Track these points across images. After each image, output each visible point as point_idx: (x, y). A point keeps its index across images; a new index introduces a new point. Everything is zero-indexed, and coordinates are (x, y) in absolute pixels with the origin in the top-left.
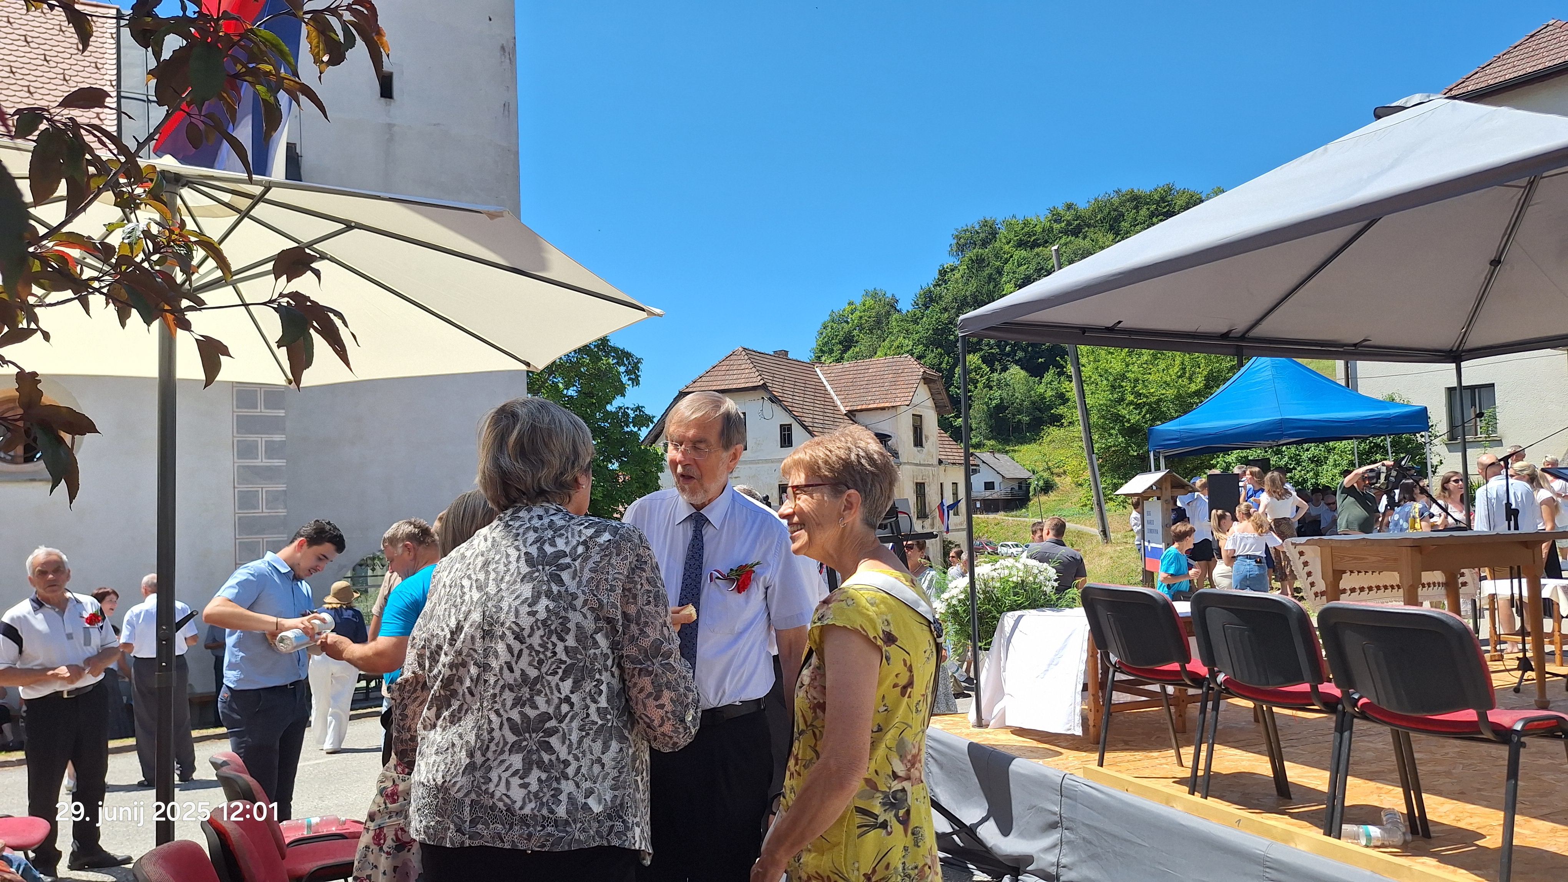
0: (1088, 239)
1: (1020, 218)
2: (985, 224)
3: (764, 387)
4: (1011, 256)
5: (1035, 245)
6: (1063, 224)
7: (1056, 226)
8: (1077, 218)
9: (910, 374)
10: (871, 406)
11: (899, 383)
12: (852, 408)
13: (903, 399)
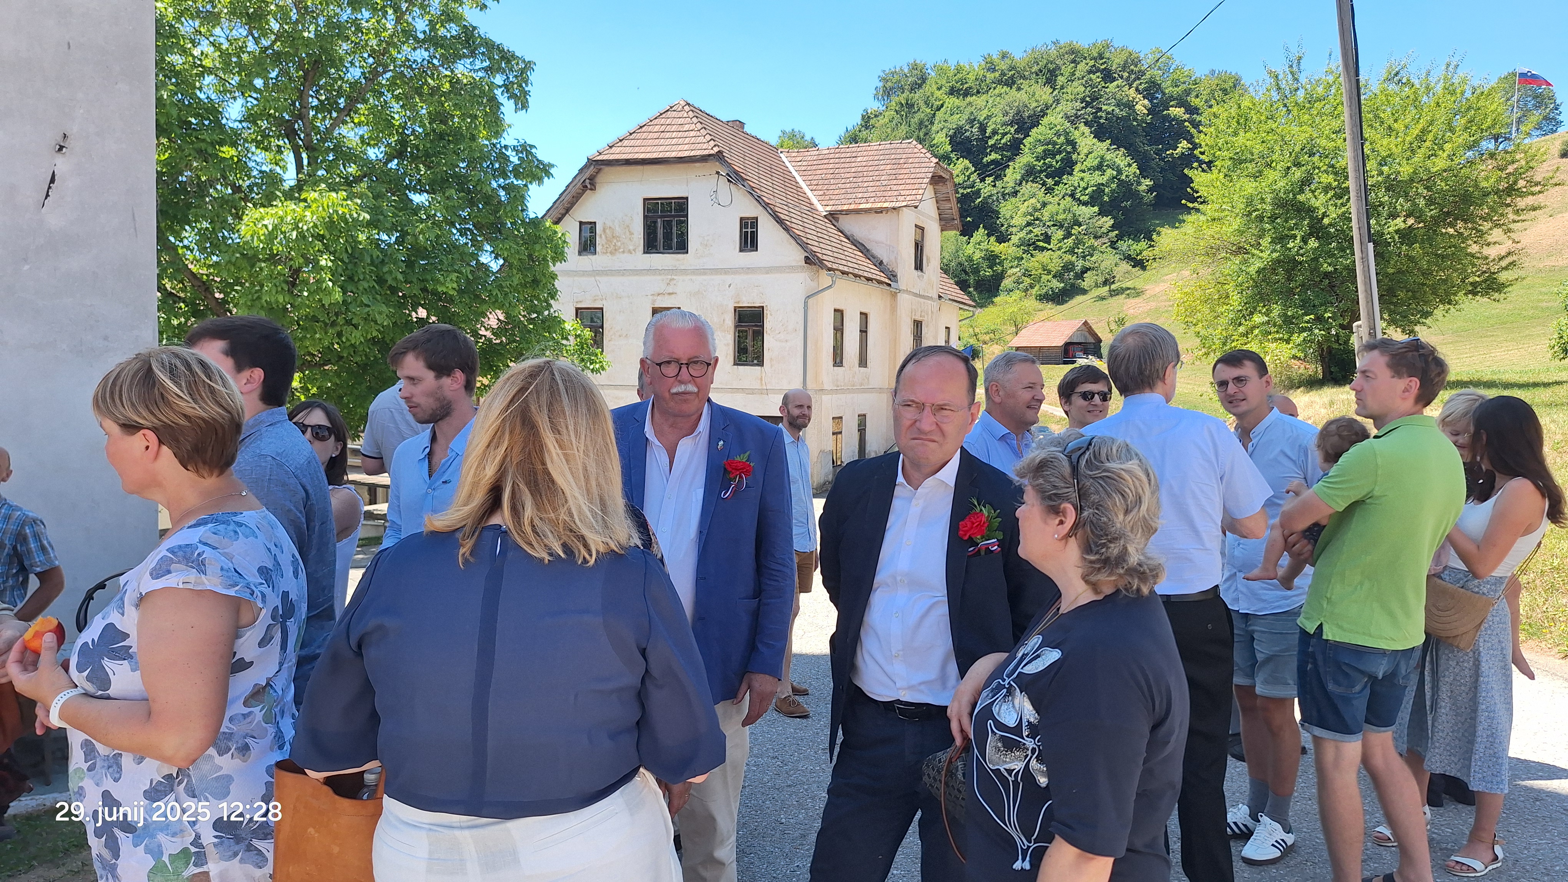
0: (1023, 92)
1: (952, 64)
2: (914, 67)
3: (719, 157)
4: (942, 106)
5: (967, 93)
6: (997, 74)
7: (990, 76)
8: (1012, 68)
9: (917, 165)
10: (862, 206)
11: (901, 177)
12: (834, 208)
13: (908, 198)
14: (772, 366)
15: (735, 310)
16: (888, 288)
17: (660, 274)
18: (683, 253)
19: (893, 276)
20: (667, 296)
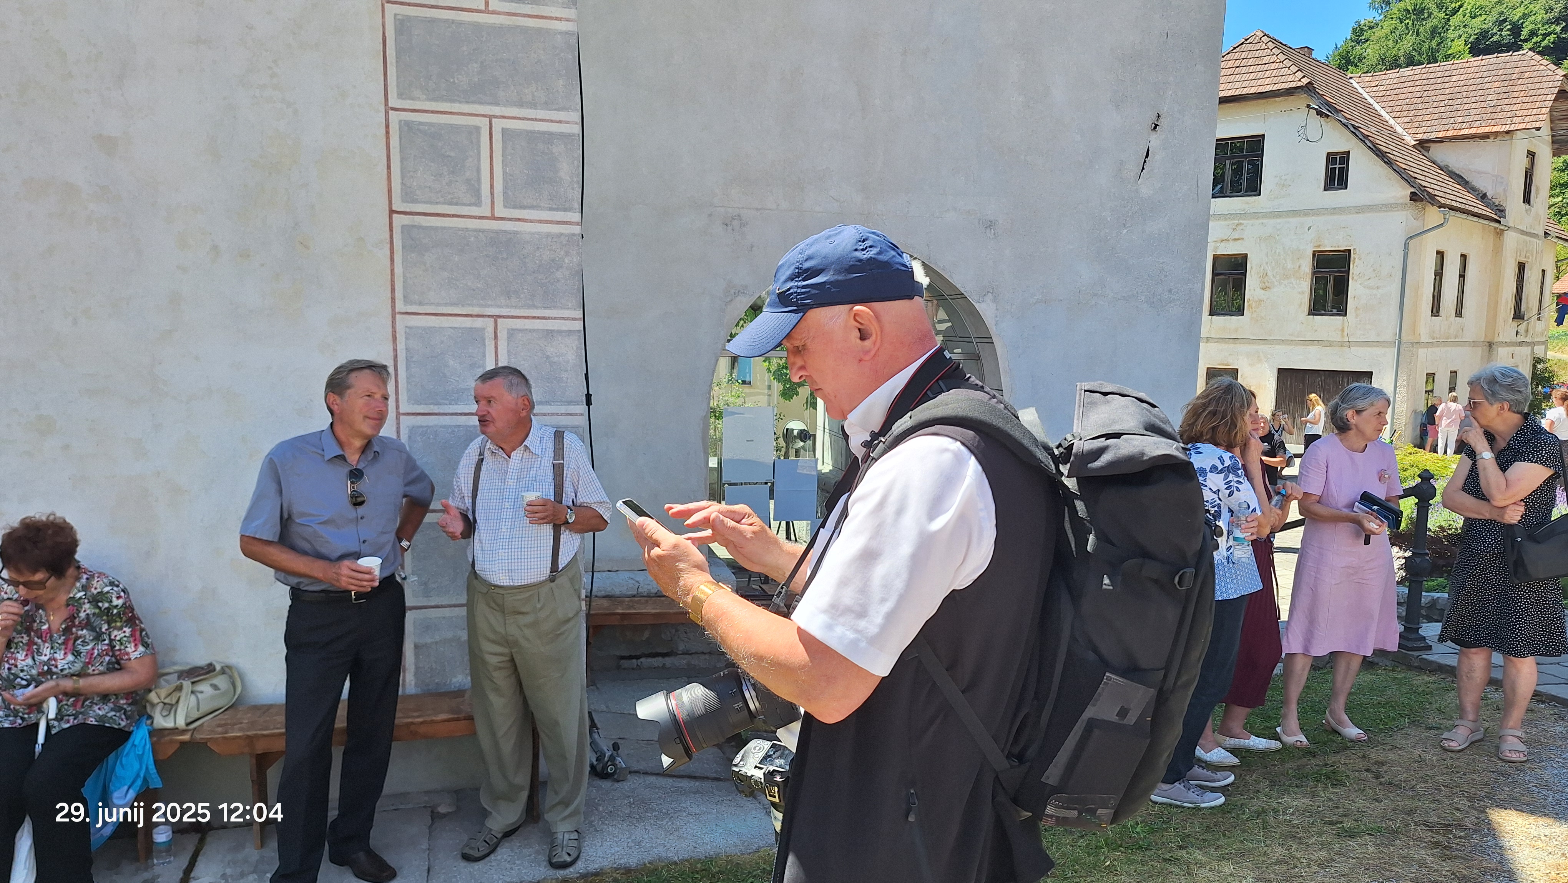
3: (1309, 88)
9: (1536, 80)
10: (1462, 132)
11: (1516, 94)
12: (1425, 137)
13: (1527, 119)
14: (1357, 316)
15: (1314, 255)
16: (1496, 225)
17: (1225, 219)
18: (1255, 195)
19: (1501, 211)
20: (1231, 242)
